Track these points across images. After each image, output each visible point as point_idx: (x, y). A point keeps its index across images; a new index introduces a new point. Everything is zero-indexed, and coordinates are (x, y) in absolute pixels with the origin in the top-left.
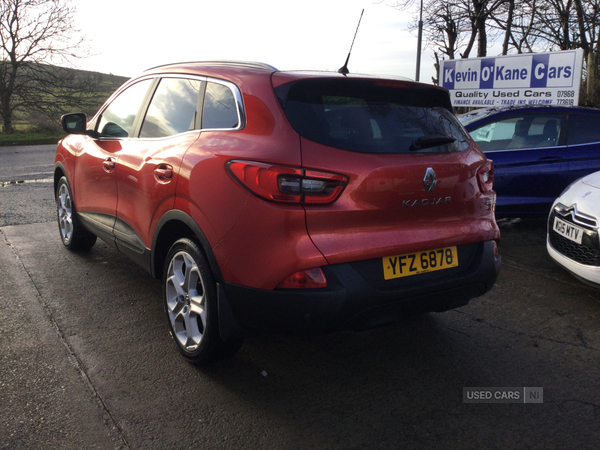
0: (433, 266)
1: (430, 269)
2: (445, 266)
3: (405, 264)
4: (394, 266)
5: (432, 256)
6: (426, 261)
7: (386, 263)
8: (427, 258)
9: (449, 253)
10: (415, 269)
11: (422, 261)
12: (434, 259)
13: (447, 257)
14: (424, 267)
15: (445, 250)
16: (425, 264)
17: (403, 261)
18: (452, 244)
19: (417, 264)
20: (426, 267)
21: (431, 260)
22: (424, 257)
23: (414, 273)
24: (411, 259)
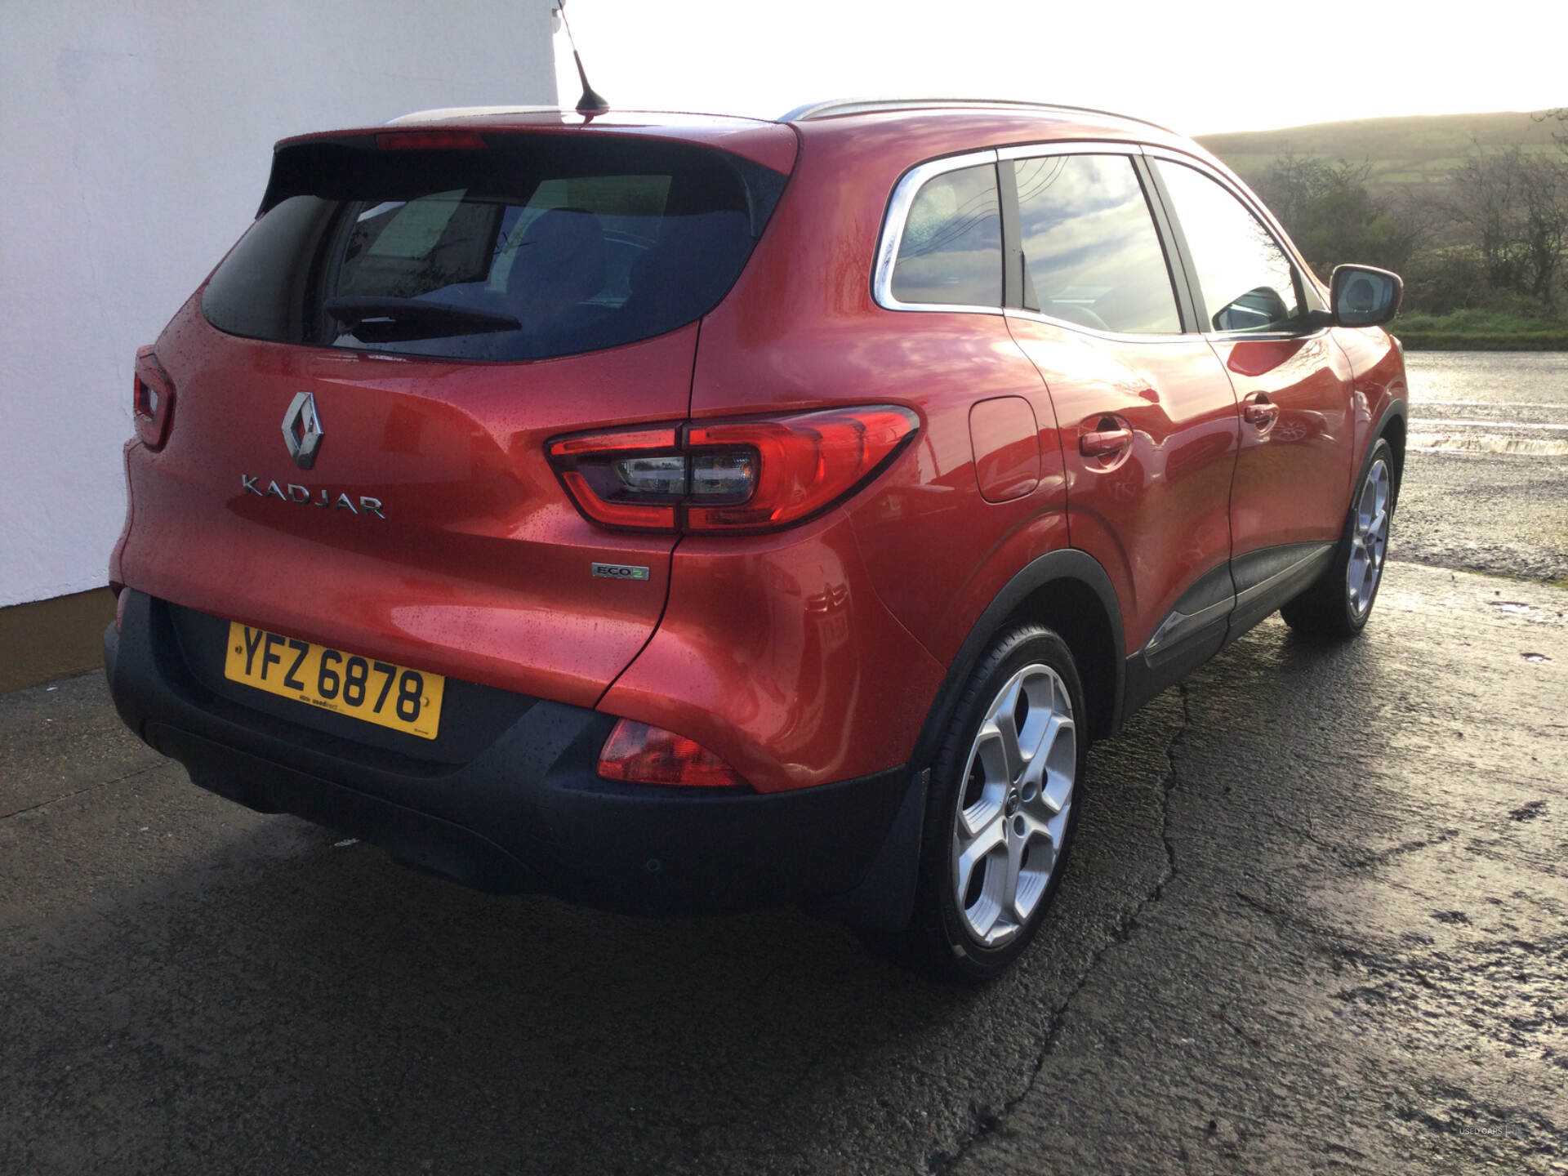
0: (350, 701)
1: (339, 705)
2: (388, 718)
3: (276, 659)
4: (251, 650)
5: (357, 672)
6: (334, 675)
7: (236, 637)
8: (340, 669)
9: (411, 686)
10: (299, 686)
11: (325, 673)
12: (361, 683)
13: (404, 695)
14: (324, 693)
15: (400, 671)
16: (329, 684)
17: (275, 649)
18: (434, 669)
19: (309, 673)
20: (331, 694)
21: (351, 680)
22: (331, 665)
23: (293, 694)
24: (297, 652)
